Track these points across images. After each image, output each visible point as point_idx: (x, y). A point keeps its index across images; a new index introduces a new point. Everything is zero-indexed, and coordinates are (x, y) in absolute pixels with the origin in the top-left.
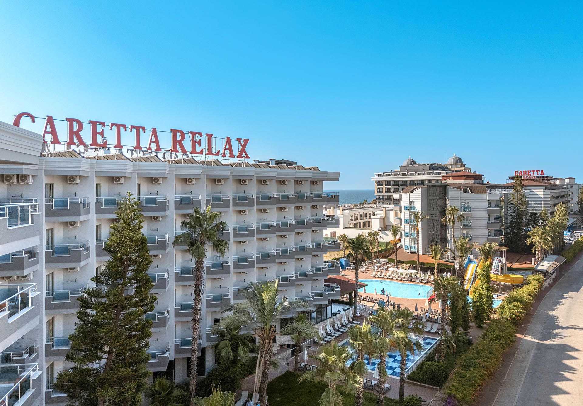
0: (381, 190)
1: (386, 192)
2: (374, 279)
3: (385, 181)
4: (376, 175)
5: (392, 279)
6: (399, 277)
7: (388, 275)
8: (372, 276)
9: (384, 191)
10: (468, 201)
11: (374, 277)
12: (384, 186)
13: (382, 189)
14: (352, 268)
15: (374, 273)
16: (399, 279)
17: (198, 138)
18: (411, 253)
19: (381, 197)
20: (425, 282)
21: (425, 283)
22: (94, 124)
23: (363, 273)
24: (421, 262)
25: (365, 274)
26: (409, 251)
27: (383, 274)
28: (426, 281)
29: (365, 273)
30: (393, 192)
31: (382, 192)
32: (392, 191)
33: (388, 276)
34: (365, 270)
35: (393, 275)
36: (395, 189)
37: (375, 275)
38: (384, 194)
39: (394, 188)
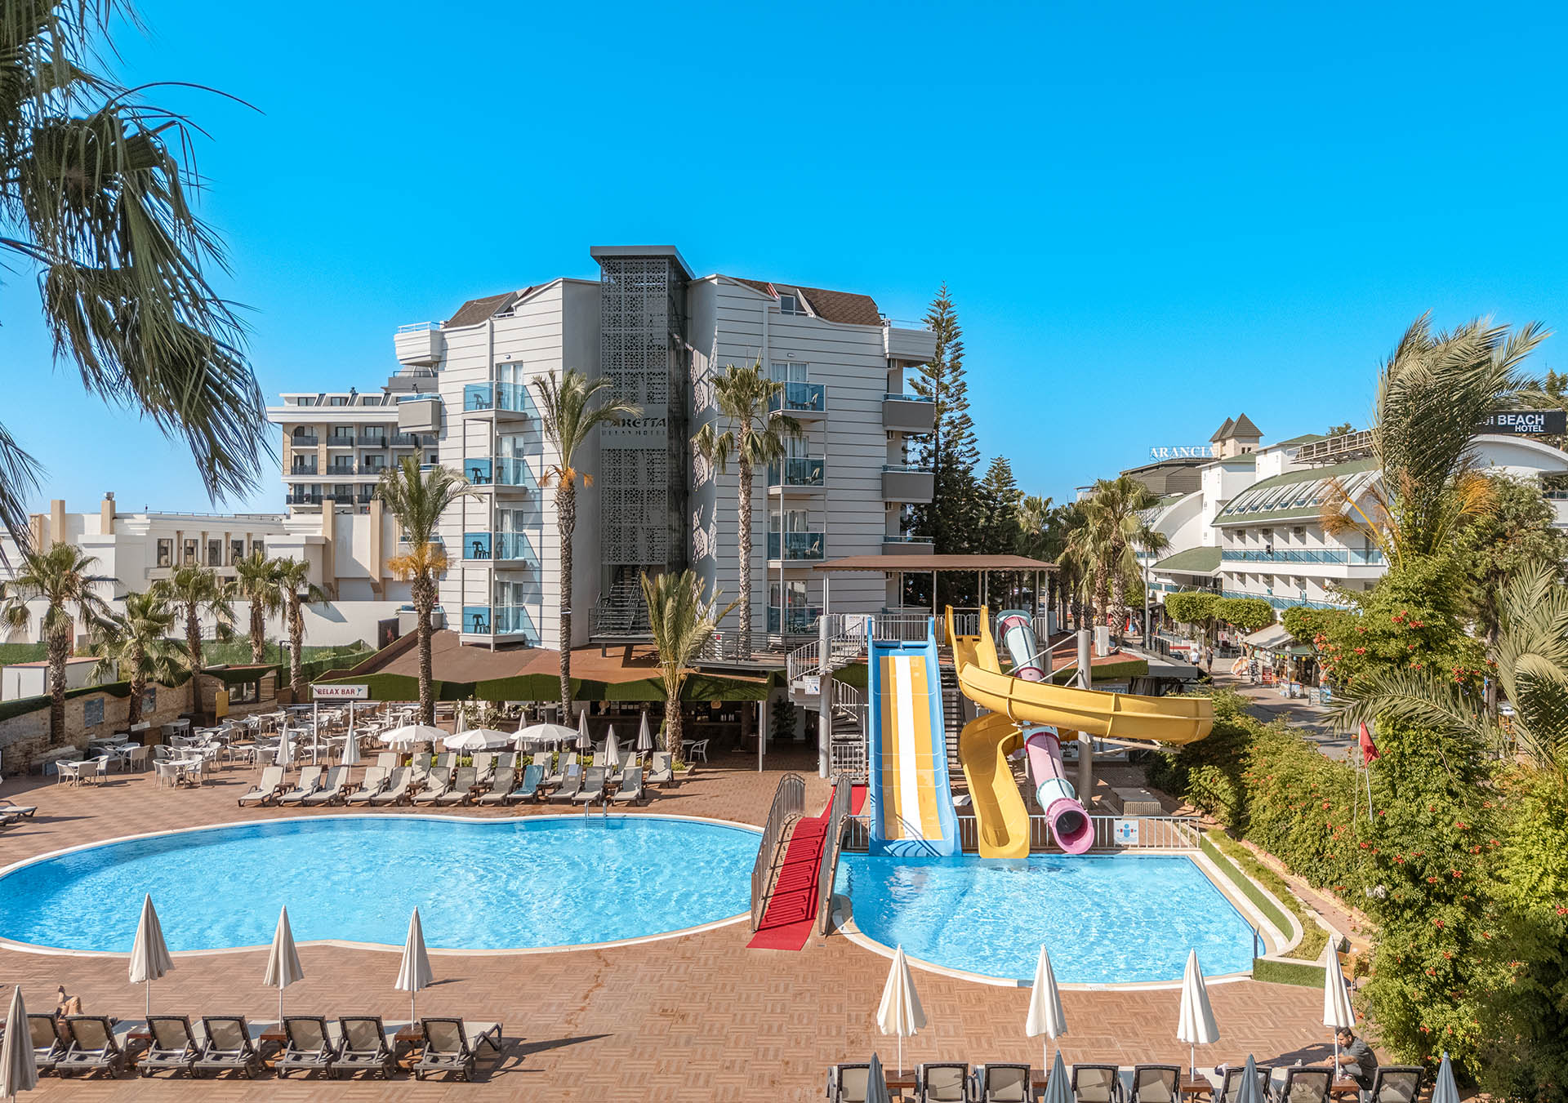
0: (308, 463)
1: (330, 471)
2: (268, 819)
3: (328, 425)
4: (287, 399)
5: (405, 801)
6: (452, 785)
7: (373, 777)
8: (258, 796)
9: (322, 465)
10: (801, 357)
11: (269, 803)
12: (322, 448)
13: (314, 458)
14: (102, 766)
15: (270, 779)
16: (458, 795)
18: (502, 646)
19: (308, 491)
20: (631, 795)
21: (632, 803)
23: (191, 785)
24: (584, 682)
25: (203, 791)
26: (488, 639)
27: (342, 778)
28: (637, 791)
29: (205, 783)
30: (360, 467)
31: (314, 472)
32: (355, 466)
33: (371, 790)
34: (206, 769)
35: (406, 779)
36: (367, 458)
37: (282, 789)
38: (322, 478)
39: (364, 454)
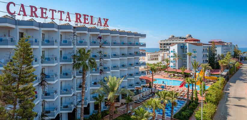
3: (163, 43)
4: (160, 41)
17: (87, 17)
22: (42, 9)
26: (173, 68)
31: (162, 47)
